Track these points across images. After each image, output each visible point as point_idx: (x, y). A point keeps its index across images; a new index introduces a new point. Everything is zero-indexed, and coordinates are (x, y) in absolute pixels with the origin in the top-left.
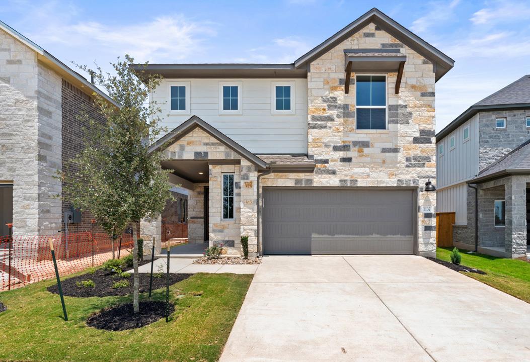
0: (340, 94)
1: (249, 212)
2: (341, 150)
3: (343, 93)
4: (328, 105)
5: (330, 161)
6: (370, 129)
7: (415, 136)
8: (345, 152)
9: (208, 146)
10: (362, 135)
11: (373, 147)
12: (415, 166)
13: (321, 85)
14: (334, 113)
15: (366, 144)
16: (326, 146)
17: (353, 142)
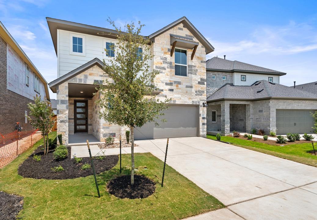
0: (168, 56)
2: (169, 85)
3: (170, 56)
4: (163, 61)
5: (164, 90)
6: (180, 75)
7: (199, 81)
8: (171, 86)
9: (102, 77)
10: (177, 78)
11: (182, 84)
12: (199, 95)
13: (160, 50)
14: (165, 65)
15: (179, 83)
16: (162, 82)
17: (174, 81)
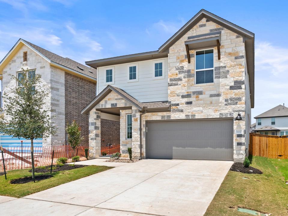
0: (185, 64)
1: (136, 135)
2: (186, 97)
3: (187, 63)
4: (179, 71)
5: (180, 104)
6: (204, 83)
7: (231, 85)
8: (188, 99)
9: (117, 100)
10: (198, 88)
11: (205, 94)
12: (231, 104)
13: (175, 60)
14: (182, 76)
15: (200, 93)
16: (177, 95)
17: (193, 92)
